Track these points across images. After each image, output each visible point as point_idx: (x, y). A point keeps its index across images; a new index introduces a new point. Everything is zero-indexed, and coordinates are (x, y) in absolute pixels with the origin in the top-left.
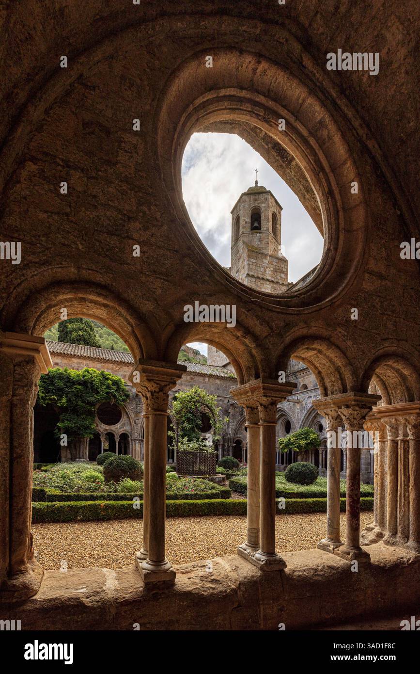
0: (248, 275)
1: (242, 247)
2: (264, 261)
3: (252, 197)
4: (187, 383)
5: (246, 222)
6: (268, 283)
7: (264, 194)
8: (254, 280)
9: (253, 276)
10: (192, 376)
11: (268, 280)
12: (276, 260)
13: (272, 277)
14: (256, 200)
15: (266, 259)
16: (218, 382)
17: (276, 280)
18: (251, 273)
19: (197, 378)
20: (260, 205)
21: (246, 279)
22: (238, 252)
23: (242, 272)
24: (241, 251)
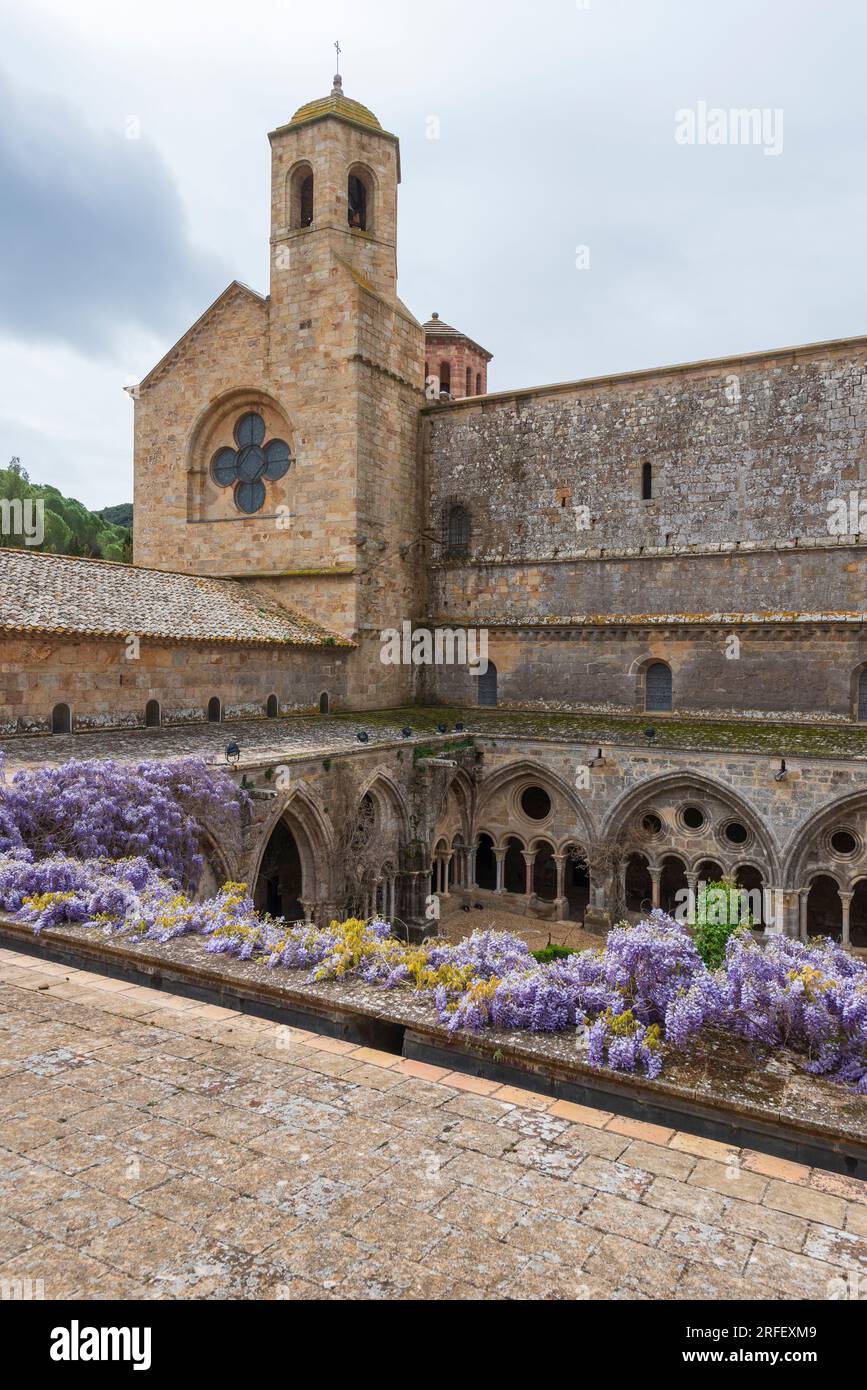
0: (358, 358)
2: (387, 322)
3: (355, 136)
4: (233, 675)
5: (338, 199)
6: (393, 383)
7: (383, 142)
8: (368, 372)
9: (368, 363)
10: (244, 653)
11: (393, 377)
12: (406, 326)
13: (400, 369)
14: (363, 147)
15: (389, 319)
16: (298, 659)
17: (406, 379)
18: (366, 355)
19: (253, 655)
20: (374, 166)
21: (352, 367)
22: (309, 269)
23: (331, 336)
24: (325, 274)
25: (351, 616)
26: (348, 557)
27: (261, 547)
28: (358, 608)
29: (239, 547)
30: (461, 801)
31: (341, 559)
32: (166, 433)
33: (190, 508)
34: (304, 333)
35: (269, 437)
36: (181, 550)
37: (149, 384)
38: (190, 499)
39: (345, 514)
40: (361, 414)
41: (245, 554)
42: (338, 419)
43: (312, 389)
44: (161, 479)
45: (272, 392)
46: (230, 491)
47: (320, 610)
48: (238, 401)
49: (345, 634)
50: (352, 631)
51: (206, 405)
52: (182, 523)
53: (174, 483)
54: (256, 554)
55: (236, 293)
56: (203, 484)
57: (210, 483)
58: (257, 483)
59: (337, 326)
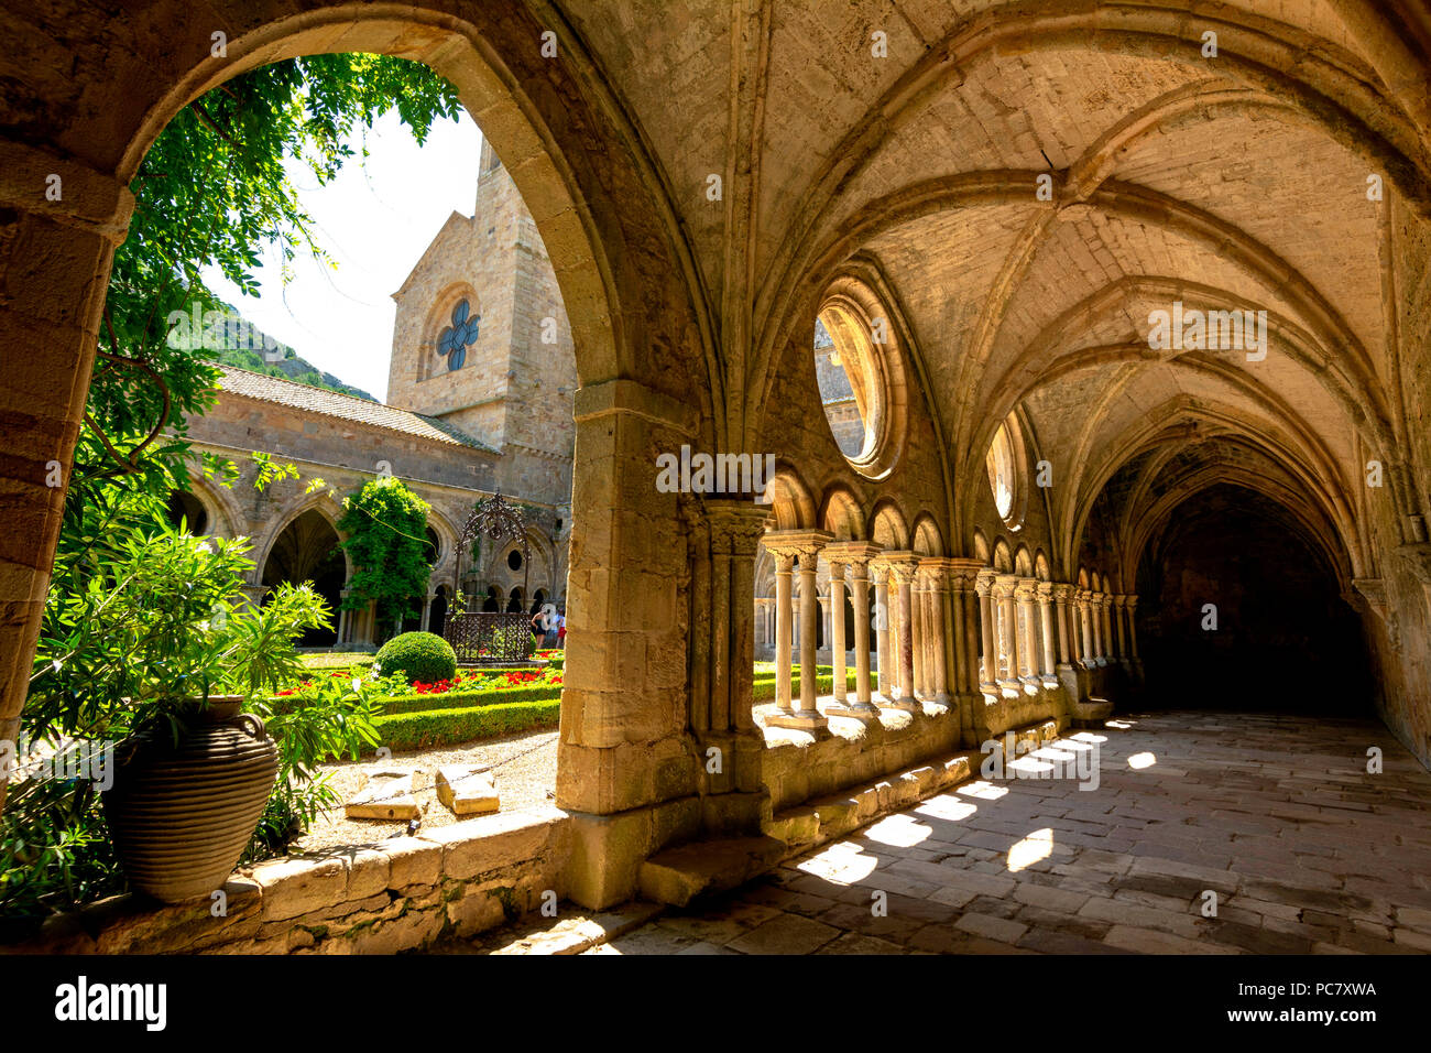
0: (519, 245)
1: (507, 188)
8: (529, 257)
9: (528, 251)
18: (525, 244)
21: (515, 253)
22: (496, 194)
23: (505, 235)
24: (505, 194)
25: (501, 433)
26: (502, 388)
27: (454, 392)
28: (507, 426)
29: (443, 395)
30: (546, 560)
31: (499, 390)
32: (411, 322)
33: (420, 373)
34: (491, 236)
35: (471, 313)
36: (411, 404)
37: (405, 289)
38: (421, 366)
39: (503, 357)
40: (518, 284)
41: (445, 398)
42: (505, 290)
43: (492, 273)
44: (405, 355)
45: (470, 281)
46: (446, 357)
47: (484, 432)
48: (455, 292)
49: (497, 446)
50: (501, 444)
51: (434, 299)
52: (412, 384)
53: (412, 356)
54: (451, 398)
55: (455, 218)
56: (431, 356)
57: (436, 354)
58: (461, 349)
59: (509, 227)
